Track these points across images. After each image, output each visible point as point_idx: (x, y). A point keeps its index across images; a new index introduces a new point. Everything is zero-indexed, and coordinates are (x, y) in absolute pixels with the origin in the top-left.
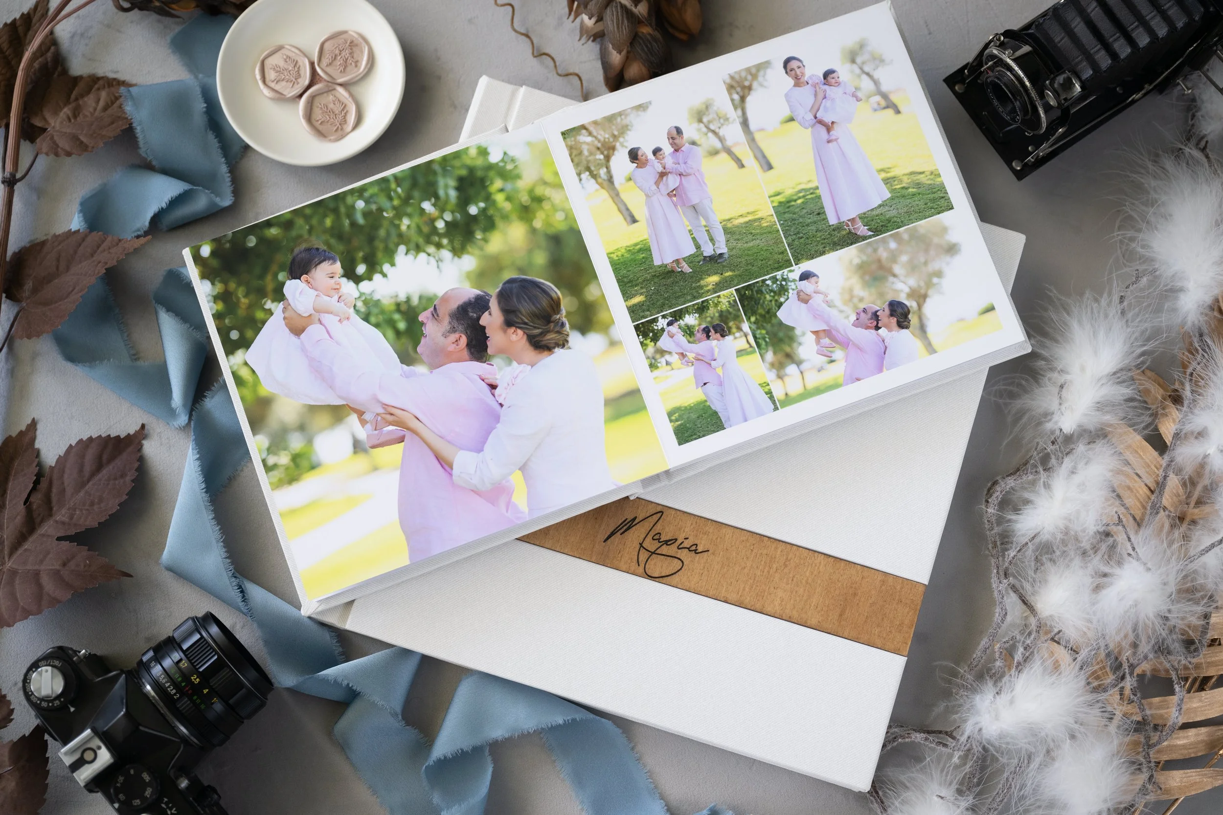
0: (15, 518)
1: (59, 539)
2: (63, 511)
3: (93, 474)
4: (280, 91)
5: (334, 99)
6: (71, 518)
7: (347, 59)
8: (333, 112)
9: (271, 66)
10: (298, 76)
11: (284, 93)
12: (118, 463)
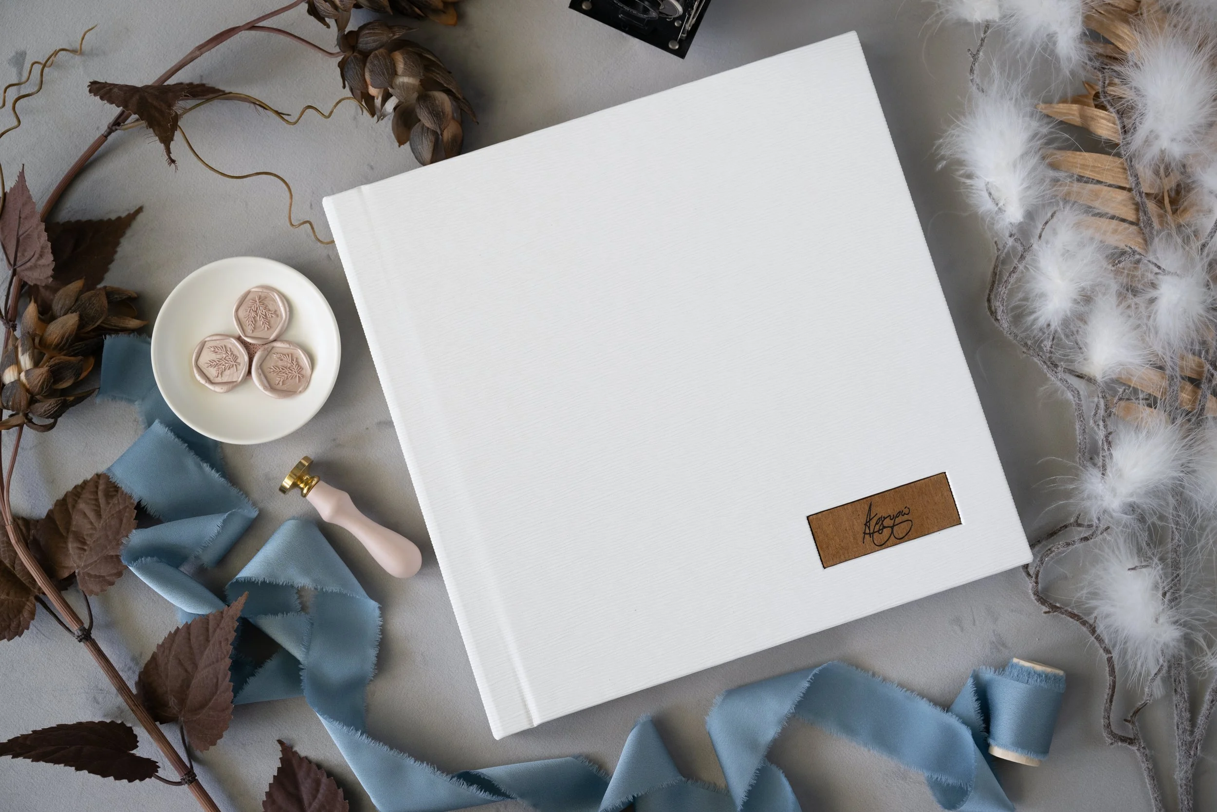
4: (230, 381)
5: (278, 356)
7: (266, 315)
8: (286, 367)
9: (206, 365)
10: (236, 358)
11: (234, 380)
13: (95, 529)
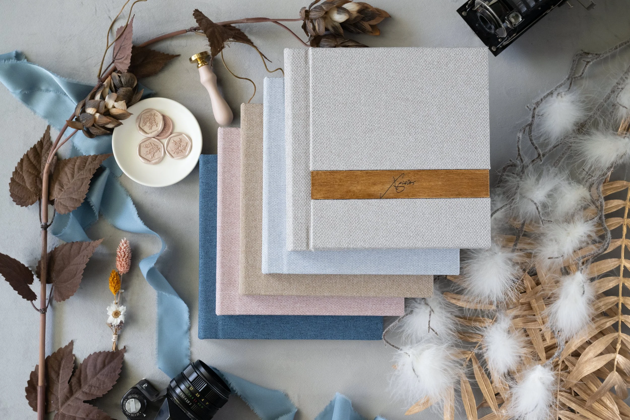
0: (64, 389)
1: (85, 402)
2: (86, 387)
3: (101, 369)
6: (90, 391)
12: (112, 364)
13: (69, 182)
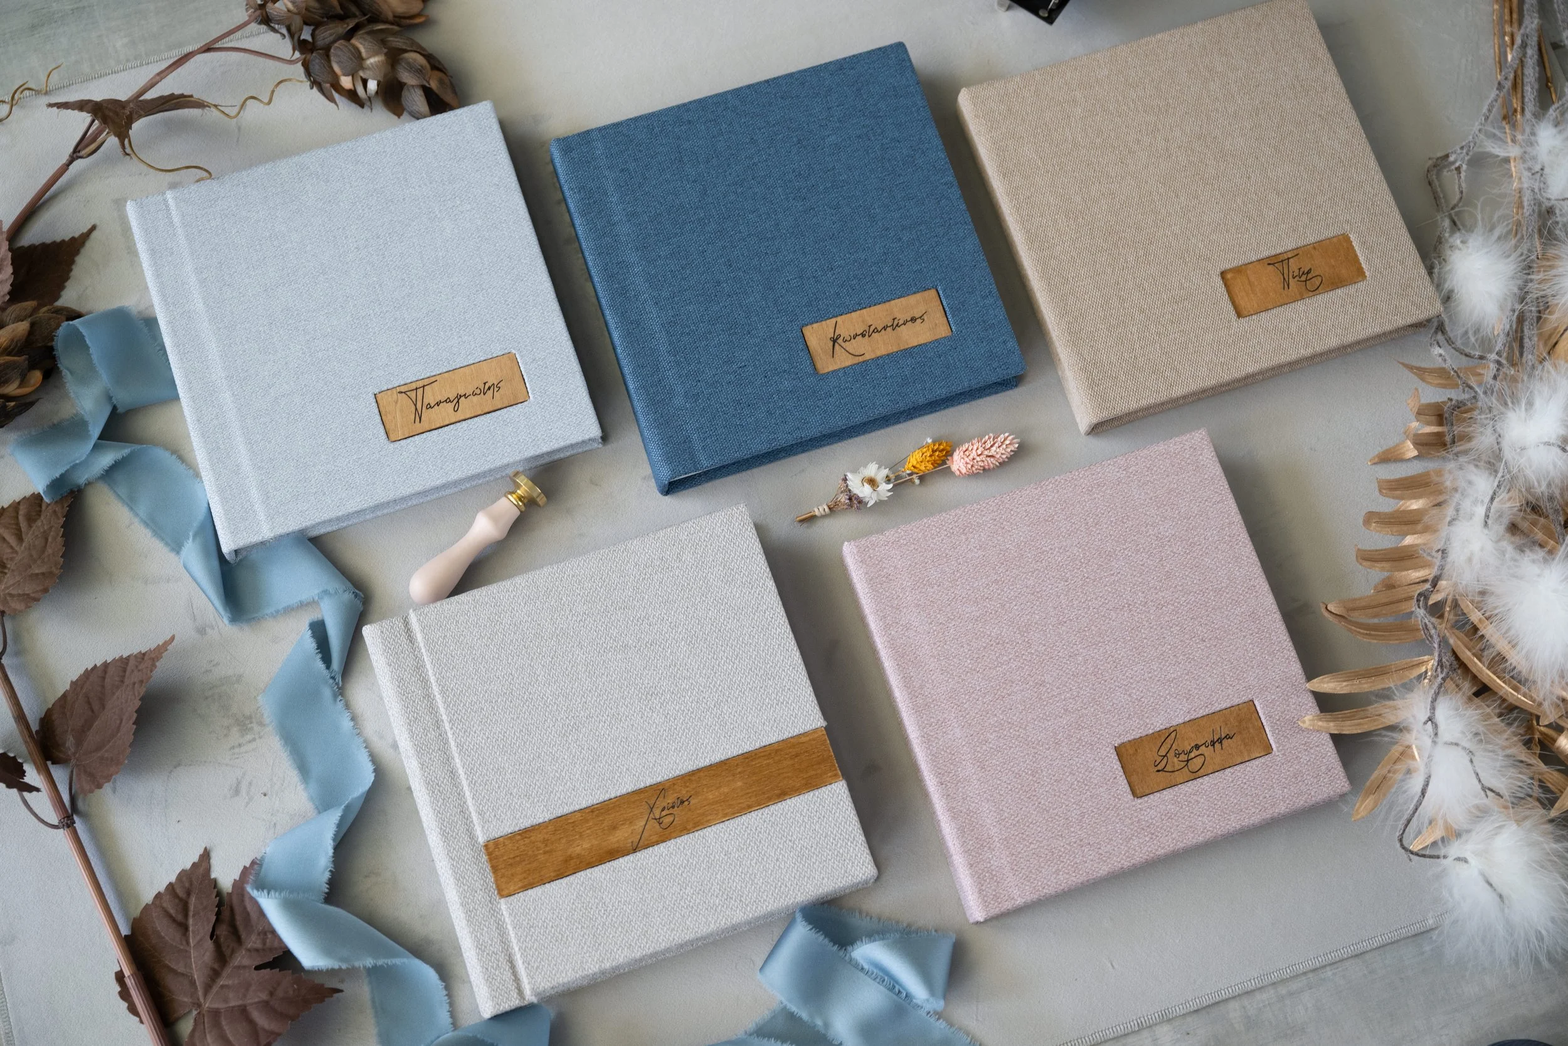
0: (204, 954)
1: (258, 968)
2: (253, 937)
